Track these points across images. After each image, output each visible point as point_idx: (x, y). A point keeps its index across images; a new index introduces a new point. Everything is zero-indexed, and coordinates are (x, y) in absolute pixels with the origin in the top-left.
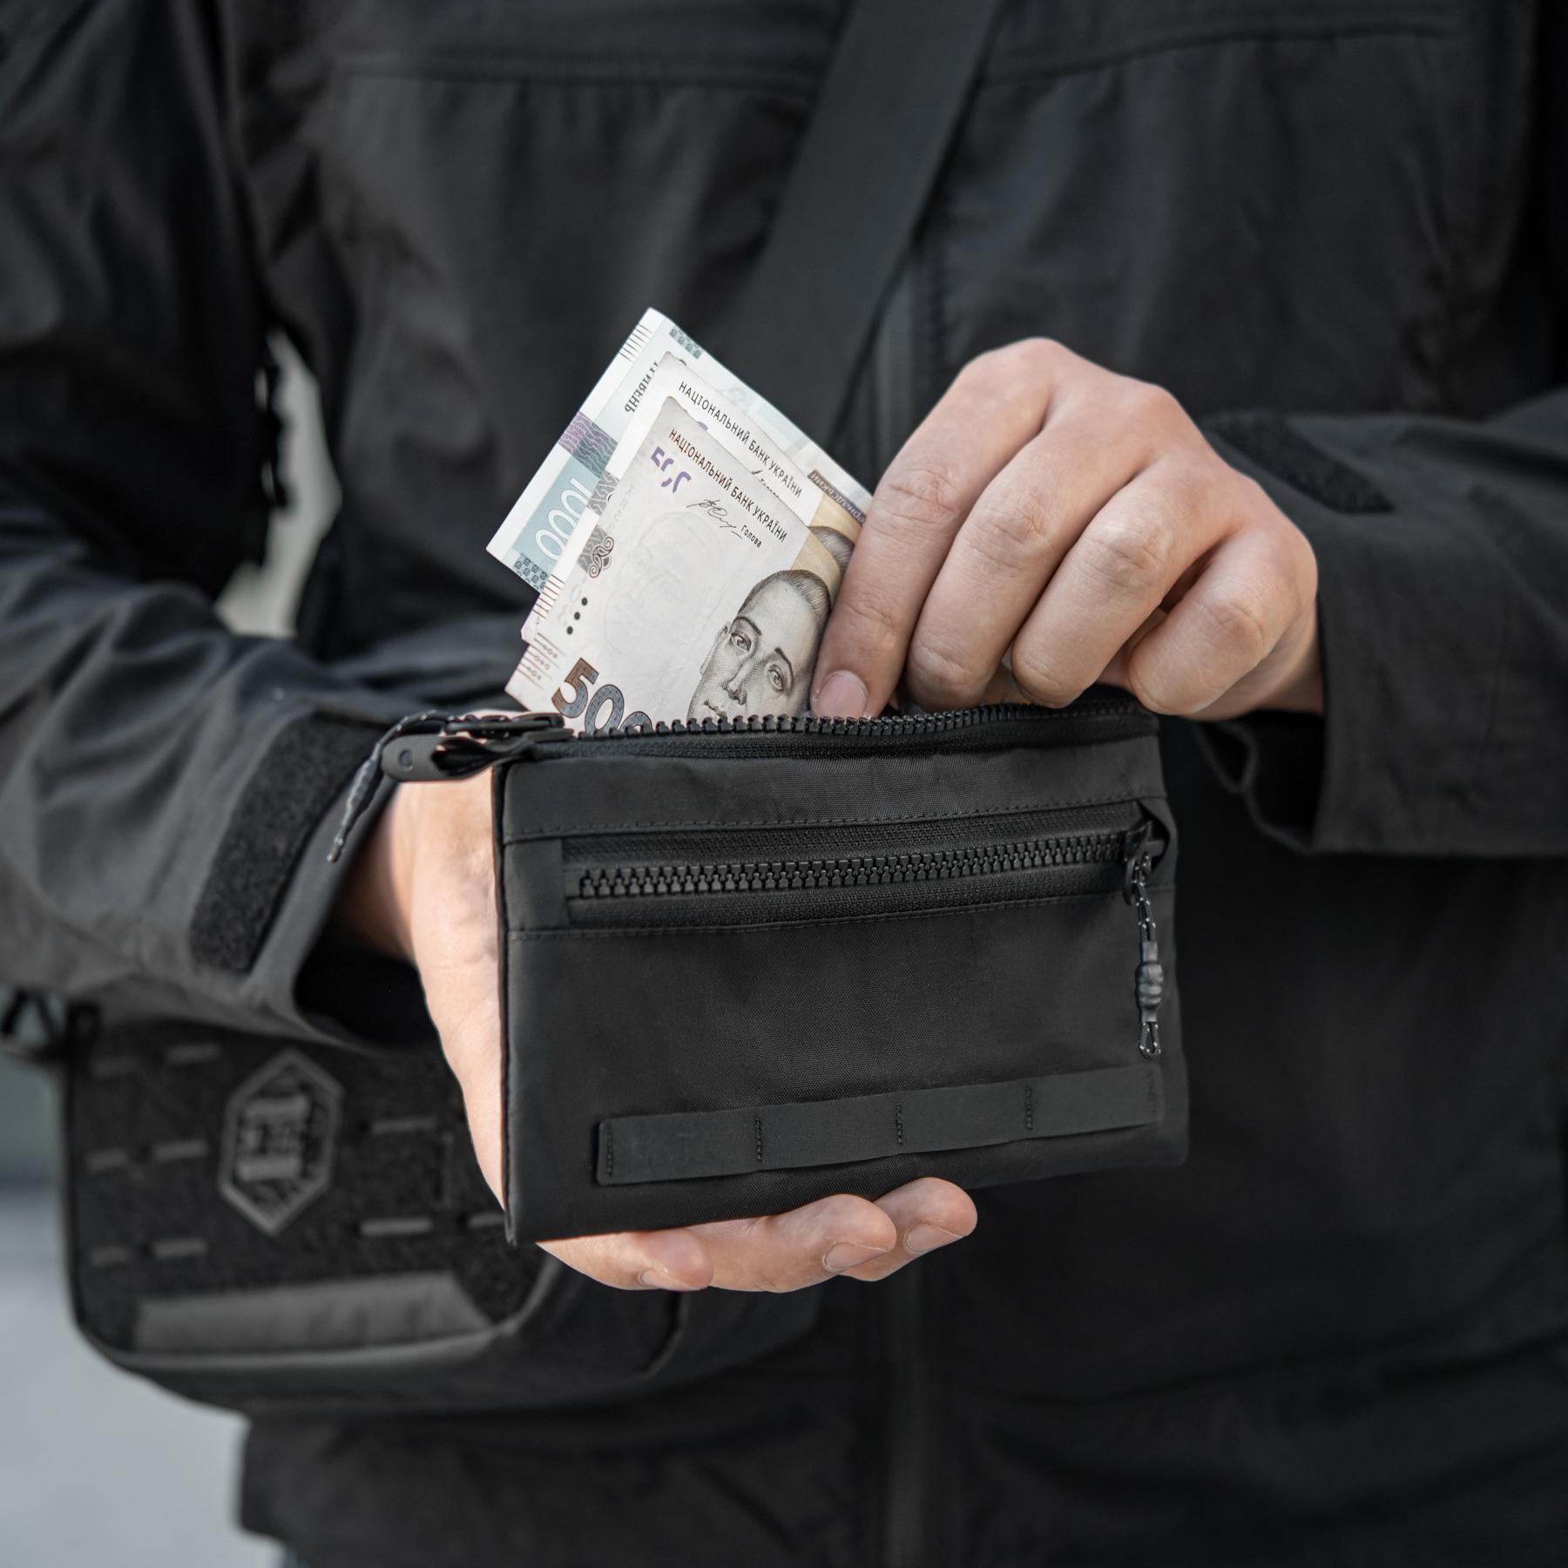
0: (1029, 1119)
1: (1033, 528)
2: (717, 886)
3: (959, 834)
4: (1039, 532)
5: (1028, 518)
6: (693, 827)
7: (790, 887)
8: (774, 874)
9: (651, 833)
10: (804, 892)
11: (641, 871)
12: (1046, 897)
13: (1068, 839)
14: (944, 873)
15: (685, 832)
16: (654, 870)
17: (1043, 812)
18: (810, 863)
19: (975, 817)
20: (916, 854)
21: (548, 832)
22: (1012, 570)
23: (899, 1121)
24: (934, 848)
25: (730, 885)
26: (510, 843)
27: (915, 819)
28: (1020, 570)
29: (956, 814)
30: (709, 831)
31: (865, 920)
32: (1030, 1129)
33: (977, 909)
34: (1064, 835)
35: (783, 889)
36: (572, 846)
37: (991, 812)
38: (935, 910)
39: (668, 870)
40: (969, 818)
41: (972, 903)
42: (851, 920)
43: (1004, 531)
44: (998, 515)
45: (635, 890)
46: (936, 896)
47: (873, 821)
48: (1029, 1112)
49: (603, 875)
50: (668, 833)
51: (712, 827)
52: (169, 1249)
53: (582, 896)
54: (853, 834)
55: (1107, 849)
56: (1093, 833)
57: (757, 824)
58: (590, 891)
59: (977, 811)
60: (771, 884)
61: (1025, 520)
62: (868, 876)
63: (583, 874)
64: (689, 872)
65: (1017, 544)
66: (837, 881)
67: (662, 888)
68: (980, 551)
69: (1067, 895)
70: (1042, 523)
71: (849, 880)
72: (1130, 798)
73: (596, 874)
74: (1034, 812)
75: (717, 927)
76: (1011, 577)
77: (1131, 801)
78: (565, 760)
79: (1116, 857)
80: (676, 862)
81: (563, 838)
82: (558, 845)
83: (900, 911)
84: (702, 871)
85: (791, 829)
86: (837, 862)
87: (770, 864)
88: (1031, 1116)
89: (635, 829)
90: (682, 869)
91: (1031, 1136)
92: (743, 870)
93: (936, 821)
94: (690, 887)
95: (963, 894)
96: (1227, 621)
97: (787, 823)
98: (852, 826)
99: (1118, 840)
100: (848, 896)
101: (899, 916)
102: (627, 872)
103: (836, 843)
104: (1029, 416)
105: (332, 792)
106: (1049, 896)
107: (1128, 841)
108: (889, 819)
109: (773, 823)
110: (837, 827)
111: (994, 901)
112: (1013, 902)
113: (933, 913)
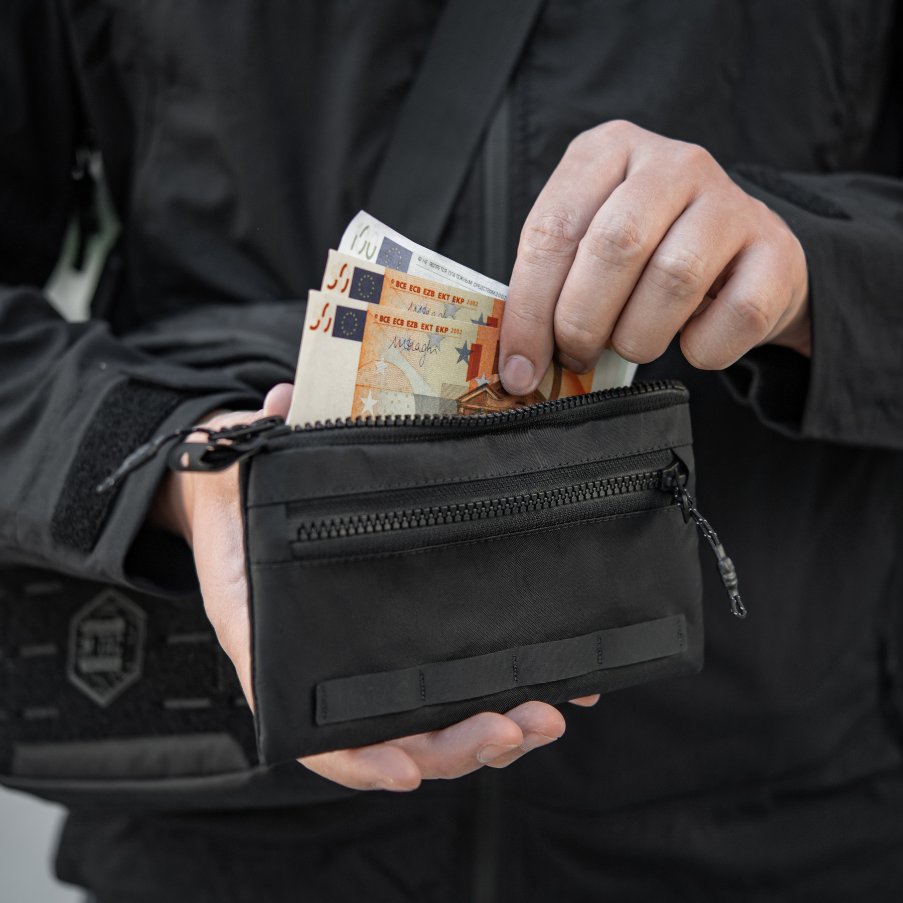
0: (600, 657)
1: (631, 239)
2: (388, 527)
3: (548, 480)
4: (635, 241)
5: (627, 233)
6: (370, 490)
7: (436, 523)
8: (425, 516)
9: (344, 496)
10: (445, 526)
11: (337, 521)
12: (608, 515)
13: (623, 478)
14: (539, 506)
15: (365, 493)
16: (346, 520)
17: (606, 461)
18: (449, 507)
19: (559, 469)
20: (520, 495)
21: (276, 499)
22: (619, 267)
23: (515, 666)
24: (531, 491)
25: (397, 526)
26: (252, 507)
27: (518, 473)
28: (624, 266)
29: (546, 467)
30: (381, 492)
31: (487, 540)
32: (601, 663)
33: (561, 527)
34: (620, 476)
35: (431, 525)
36: (292, 508)
37: (570, 464)
38: (534, 530)
39: (355, 519)
40: (555, 469)
41: (558, 524)
42: (478, 541)
43: (612, 242)
44: (607, 232)
45: (334, 533)
46: (534, 521)
47: (489, 476)
48: (600, 653)
49: (313, 526)
50: (354, 495)
51: (383, 488)
52: (33, 713)
53: (299, 540)
54: (476, 486)
55: (650, 482)
56: (640, 472)
57: (412, 484)
58: (304, 536)
59: (560, 465)
60: (423, 522)
61: (626, 234)
62: (488, 512)
63: (299, 525)
64: (369, 519)
65: (621, 250)
66: (467, 517)
67: (352, 531)
68: (598, 256)
69: (623, 513)
70: (636, 235)
71: (475, 516)
72: (666, 448)
73: (308, 525)
74: (600, 462)
75: (389, 553)
76: (619, 271)
77: (666, 449)
78: (286, 452)
79: (656, 486)
80: (360, 513)
81: (287, 503)
82: (282, 508)
83: (510, 533)
84: (378, 518)
85: (435, 486)
86: (466, 505)
87: (422, 510)
88: (601, 655)
89: (332, 494)
90: (364, 517)
91: (601, 668)
92: (404, 515)
93: (532, 473)
94: (370, 529)
95: (552, 518)
96: (745, 314)
97: (432, 482)
98: (475, 481)
99: (658, 475)
100: (475, 526)
101: (509, 536)
102: (328, 522)
103: (465, 493)
104: (616, 171)
105: (146, 434)
106: (610, 515)
107: (664, 476)
108: (500, 474)
109: (423, 483)
110: (465, 482)
111: (573, 521)
112: (586, 520)
113: (532, 532)
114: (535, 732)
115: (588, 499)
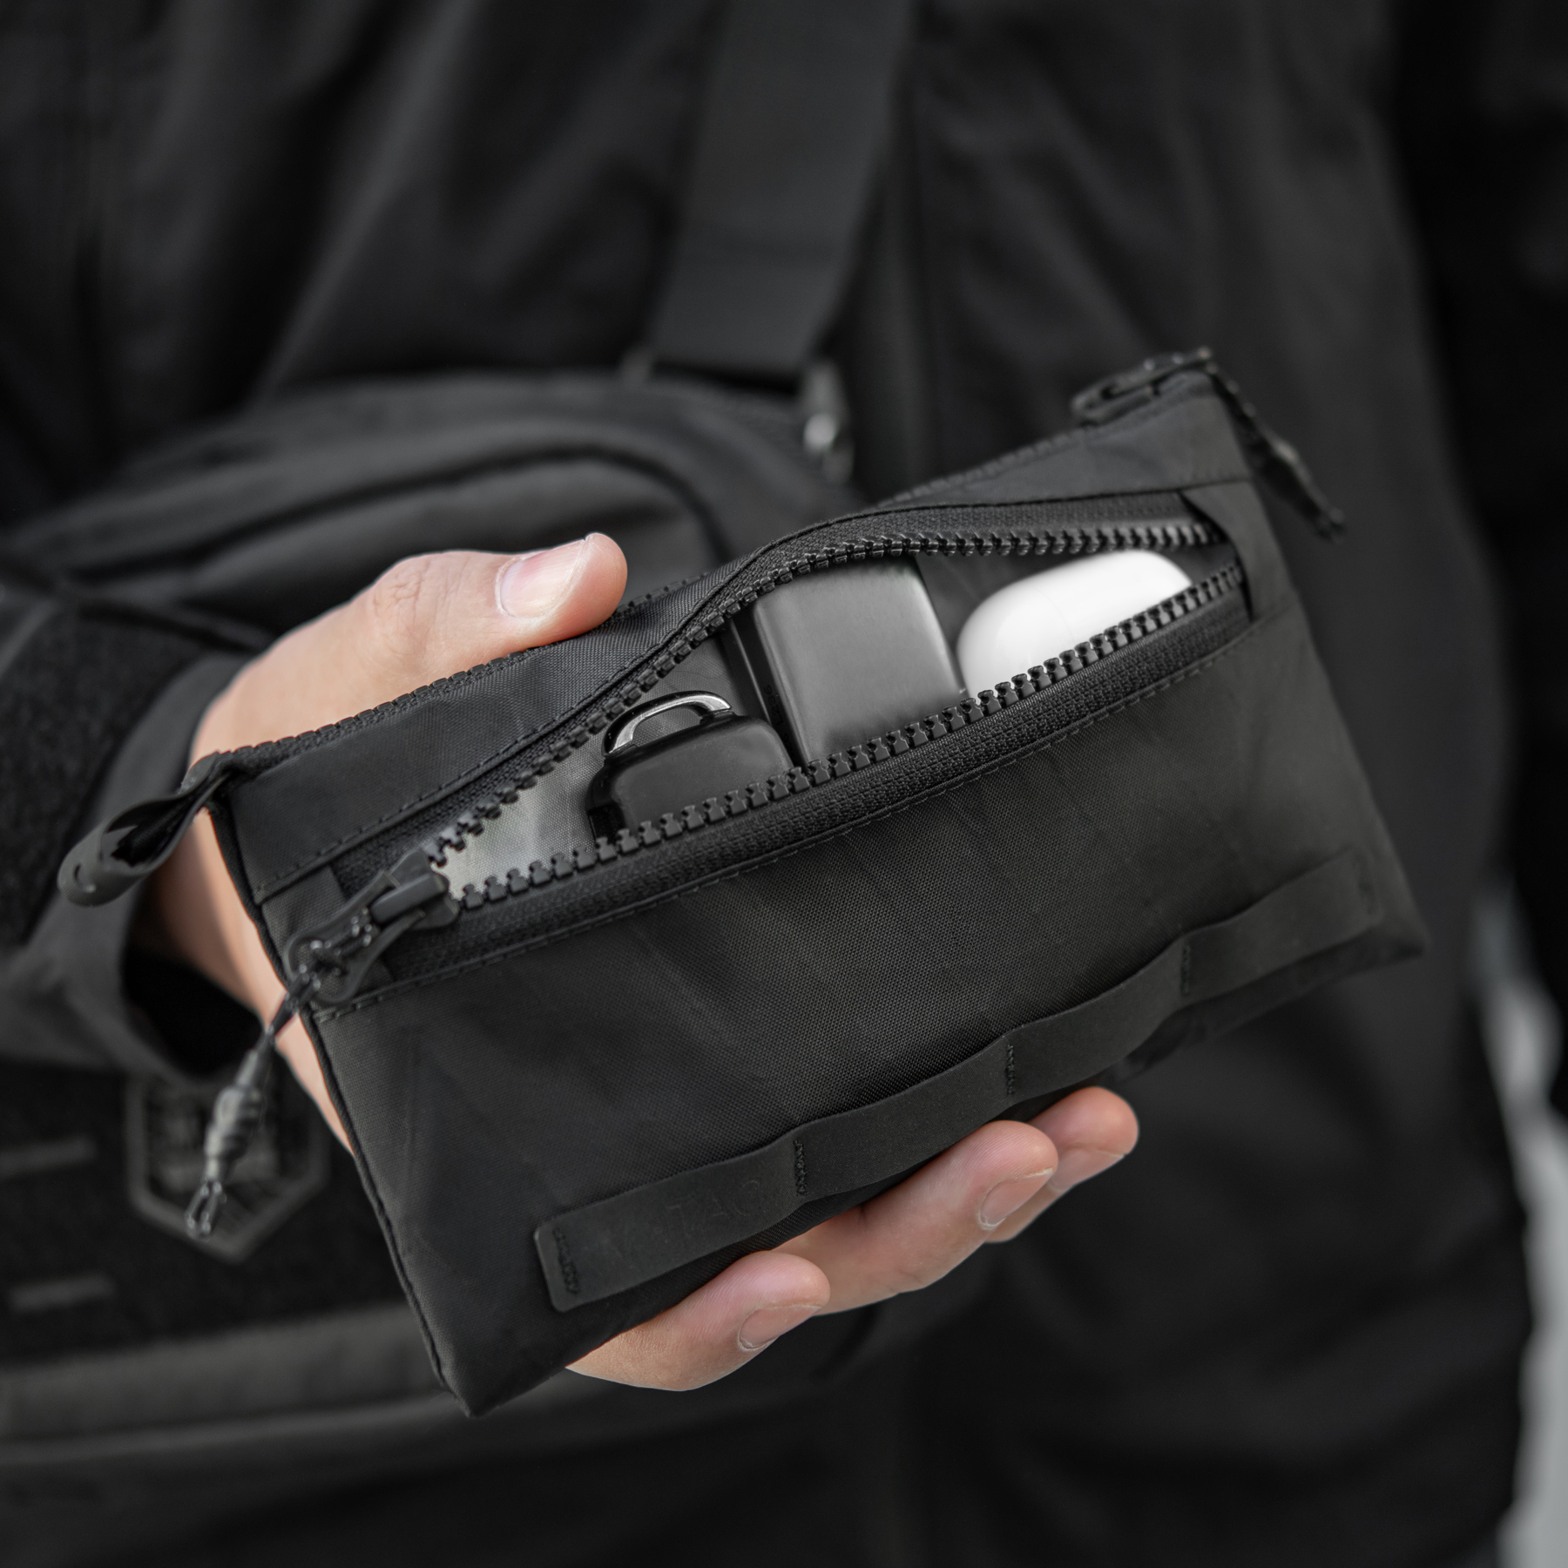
12: (1151, 683)
21: (308, 864)
26: (266, 900)
33: (1051, 741)
36: (348, 867)
38: (985, 766)
69: (1179, 669)
75: (633, 905)
78: (285, 763)
81: (332, 864)
82: (328, 874)
106: (1155, 681)
111: (1075, 720)
112: (1104, 709)
113: (983, 772)
114: (1079, 1146)
115: (1094, 663)
